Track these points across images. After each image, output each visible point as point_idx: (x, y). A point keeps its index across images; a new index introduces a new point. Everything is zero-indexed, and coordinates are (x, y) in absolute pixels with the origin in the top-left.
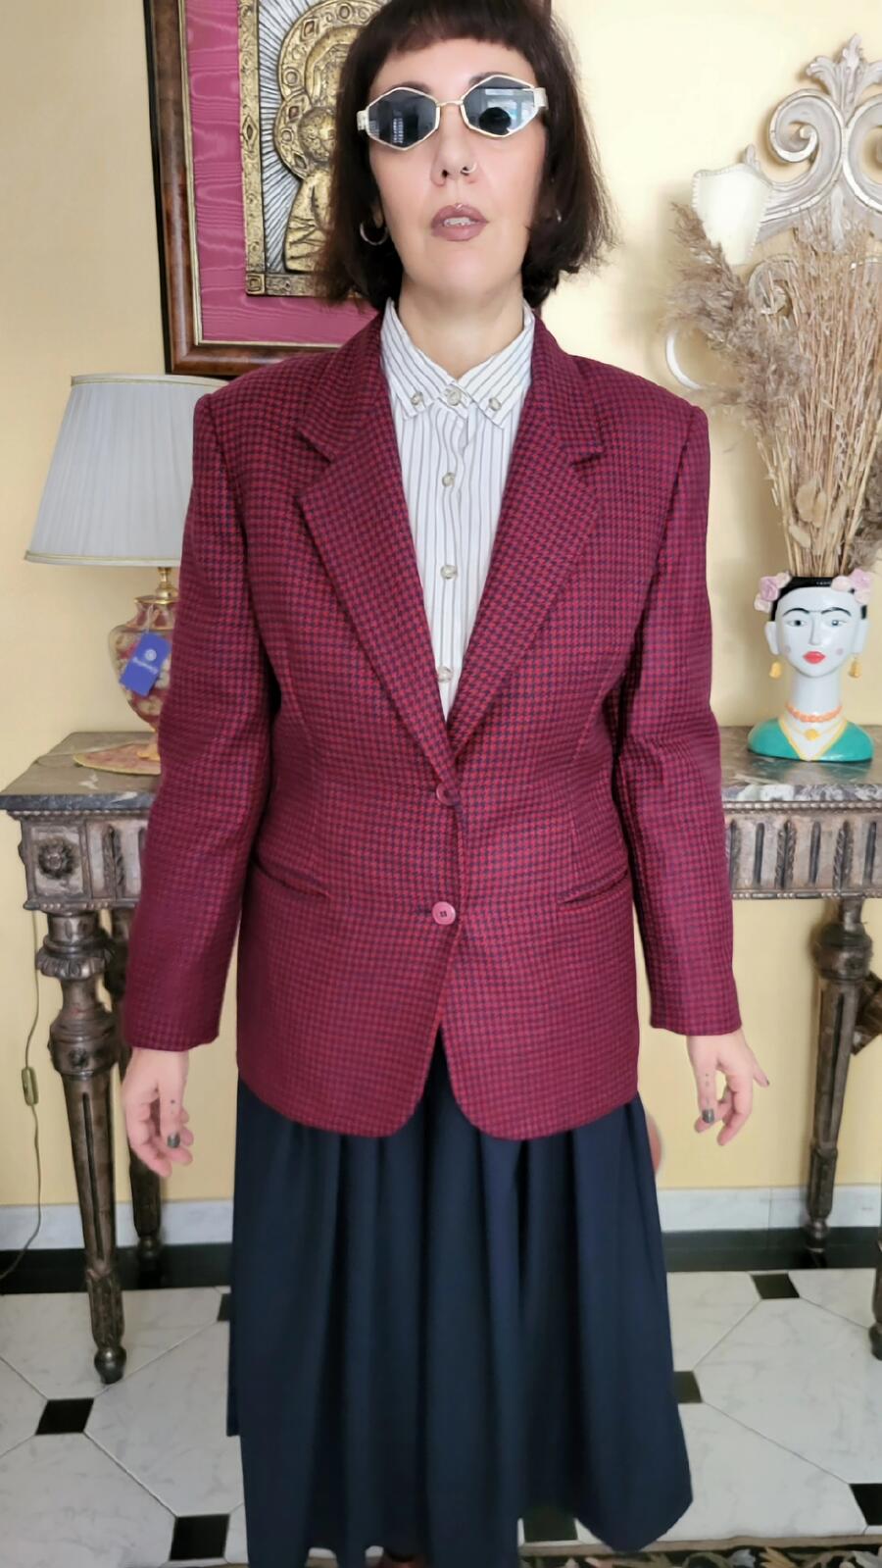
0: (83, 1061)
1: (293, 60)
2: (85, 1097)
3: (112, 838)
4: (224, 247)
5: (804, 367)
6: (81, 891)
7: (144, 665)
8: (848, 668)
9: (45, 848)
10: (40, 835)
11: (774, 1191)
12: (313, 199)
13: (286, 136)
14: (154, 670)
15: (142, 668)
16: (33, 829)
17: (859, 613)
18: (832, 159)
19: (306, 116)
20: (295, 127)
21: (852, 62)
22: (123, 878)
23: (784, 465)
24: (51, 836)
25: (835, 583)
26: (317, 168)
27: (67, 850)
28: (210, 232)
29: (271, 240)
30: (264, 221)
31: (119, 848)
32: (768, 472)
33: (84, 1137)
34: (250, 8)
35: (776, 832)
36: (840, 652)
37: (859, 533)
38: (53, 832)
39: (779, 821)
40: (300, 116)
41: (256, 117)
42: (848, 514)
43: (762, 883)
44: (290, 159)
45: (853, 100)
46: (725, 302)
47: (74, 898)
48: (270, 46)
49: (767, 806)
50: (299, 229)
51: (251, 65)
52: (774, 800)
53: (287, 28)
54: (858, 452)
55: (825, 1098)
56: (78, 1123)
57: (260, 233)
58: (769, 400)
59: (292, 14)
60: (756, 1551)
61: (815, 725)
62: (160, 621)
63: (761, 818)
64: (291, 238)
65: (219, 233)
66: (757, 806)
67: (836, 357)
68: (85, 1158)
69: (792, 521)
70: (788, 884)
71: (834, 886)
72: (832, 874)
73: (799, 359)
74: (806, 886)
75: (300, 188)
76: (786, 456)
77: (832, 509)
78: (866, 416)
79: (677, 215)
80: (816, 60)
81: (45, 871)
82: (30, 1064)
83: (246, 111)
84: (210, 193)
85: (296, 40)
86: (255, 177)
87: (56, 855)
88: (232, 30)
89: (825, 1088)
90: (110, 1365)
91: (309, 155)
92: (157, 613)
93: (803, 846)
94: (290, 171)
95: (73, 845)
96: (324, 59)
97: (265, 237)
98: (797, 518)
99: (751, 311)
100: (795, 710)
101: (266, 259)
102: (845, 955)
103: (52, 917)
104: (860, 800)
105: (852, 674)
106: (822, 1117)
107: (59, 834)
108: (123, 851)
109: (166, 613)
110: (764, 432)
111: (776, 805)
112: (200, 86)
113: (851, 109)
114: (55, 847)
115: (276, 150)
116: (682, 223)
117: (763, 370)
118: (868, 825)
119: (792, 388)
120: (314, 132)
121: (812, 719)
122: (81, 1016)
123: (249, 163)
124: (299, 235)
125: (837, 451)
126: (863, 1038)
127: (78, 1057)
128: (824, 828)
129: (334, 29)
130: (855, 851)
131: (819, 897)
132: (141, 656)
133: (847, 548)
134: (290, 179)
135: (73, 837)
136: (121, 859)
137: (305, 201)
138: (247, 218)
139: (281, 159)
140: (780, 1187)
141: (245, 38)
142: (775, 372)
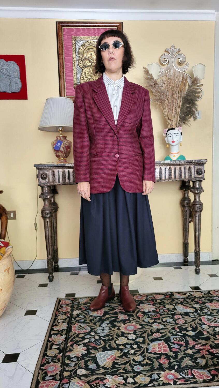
0: (48, 214)
1: (81, 51)
2: (48, 222)
3: (53, 172)
4: (70, 81)
5: (167, 94)
6: (48, 182)
7: (58, 145)
8: (180, 144)
9: (42, 174)
10: (41, 172)
11: (178, 254)
12: (85, 73)
13: (80, 63)
14: (59, 146)
15: (58, 146)
16: (40, 171)
17: (180, 134)
18: (171, 64)
19: (83, 60)
20: (82, 61)
21: (173, 49)
22: (55, 179)
23: (166, 110)
24: (43, 172)
25: (175, 129)
26: (86, 68)
27: (46, 174)
28: (68, 79)
29: (78, 79)
30: (77, 76)
31: (54, 174)
32: (163, 112)
33: (47, 230)
34: (74, 44)
35: (168, 169)
36: (178, 141)
37: (179, 121)
38: (43, 171)
39: (168, 167)
40: (82, 60)
41: (75, 60)
42: (177, 118)
43: (166, 179)
44: (81, 66)
45: (174, 55)
46: (153, 83)
47: (46, 183)
48: (77, 49)
49: (166, 164)
50: (82, 77)
51: (75, 52)
52: (167, 163)
53: (80, 46)
54: (178, 107)
55: (185, 231)
56: (46, 227)
57: (76, 78)
58: (162, 99)
59: (81, 44)
60: (172, 293)
61: (175, 155)
62: (60, 139)
63: (165, 167)
64: (81, 79)
65: (69, 79)
66: (164, 164)
67: (173, 92)
68: (47, 234)
69: (168, 120)
70: (171, 179)
71: (179, 179)
72: (178, 177)
73: (166, 92)
74: (174, 179)
75: (83, 71)
76: (166, 109)
77: (174, 117)
78: (179, 101)
79: (144, 69)
80: (167, 48)
81: (42, 178)
82: (36, 222)
83: (74, 59)
84: (68, 72)
85: (82, 48)
86: (75, 69)
87: (44, 175)
88: (72, 47)
89: (185, 229)
90: (51, 278)
91: (84, 66)
92: (60, 138)
93: (173, 172)
94: (81, 68)
95: (47, 174)
96: (86, 51)
97: (77, 79)
98: (169, 119)
99: (158, 85)
100: (171, 152)
101: (77, 83)
102: (186, 202)
103: (42, 187)
104: (182, 163)
105: (181, 145)
106: (185, 235)
107: (44, 172)
108: (55, 175)
109: (61, 138)
110: (162, 105)
111: (168, 164)
112: (66, 56)
113: (173, 56)
114: (44, 174)
115: (79, 65)
116: (145, 71)
117: (161, 94)
118: (184, 168)
119: (166, 98)
120: (85, 62)
121: (174, 154)
122: (47, 206)
123: (74, 67)
124: (83, 78)
125: (174, 107)
126: (191, 219)
127: (47, 213)
128: (176, 168)
129: (88, 46)
130: (182, 172)
131: (176, 181)
132: (58, 144)
133: (177, 124)
134: (81, 69)
135: (47, 172)
136: (55, 176)
137: (84, 73)
138: (74, 76)
139: (79, 67)
140: (179, 253)
141: (74, 48)
142: (163, 94)
